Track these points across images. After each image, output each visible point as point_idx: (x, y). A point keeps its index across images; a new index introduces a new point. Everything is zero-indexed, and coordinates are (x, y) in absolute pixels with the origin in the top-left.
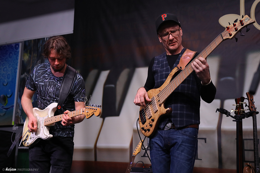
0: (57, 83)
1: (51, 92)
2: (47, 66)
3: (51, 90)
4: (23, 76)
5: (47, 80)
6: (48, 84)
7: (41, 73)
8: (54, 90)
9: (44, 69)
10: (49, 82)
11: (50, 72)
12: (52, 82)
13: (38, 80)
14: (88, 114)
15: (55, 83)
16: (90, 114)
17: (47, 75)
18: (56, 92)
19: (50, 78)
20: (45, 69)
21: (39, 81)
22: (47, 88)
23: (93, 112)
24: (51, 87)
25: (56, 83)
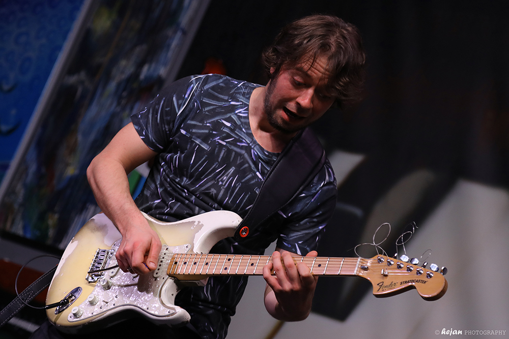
0: (253, 166)
1: (222, 185)
2: (239, 93)
3: (222, 181)
4: (73, 80)
5: (223, 140)
6: (221, 155)
7: (211, 107)
8: (235, 187)
9: (226, 98)
10: (229, 152)
11: (243, 120)
12: (237, 154)
13: (194, 126)
14: (387, 281)
15: (246, 165)
16: (392, 285)
17: (228, 124)
18: (238, 194)
19: (236, 141)
20: (227, 101)
21: (194, 131)
22: (215, 169)
23: (413, 281)
24: (226, 169)
25: (250, 166)
